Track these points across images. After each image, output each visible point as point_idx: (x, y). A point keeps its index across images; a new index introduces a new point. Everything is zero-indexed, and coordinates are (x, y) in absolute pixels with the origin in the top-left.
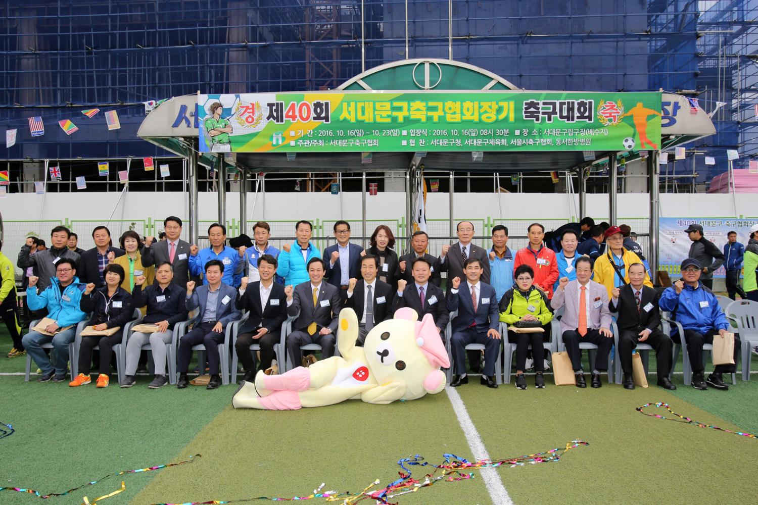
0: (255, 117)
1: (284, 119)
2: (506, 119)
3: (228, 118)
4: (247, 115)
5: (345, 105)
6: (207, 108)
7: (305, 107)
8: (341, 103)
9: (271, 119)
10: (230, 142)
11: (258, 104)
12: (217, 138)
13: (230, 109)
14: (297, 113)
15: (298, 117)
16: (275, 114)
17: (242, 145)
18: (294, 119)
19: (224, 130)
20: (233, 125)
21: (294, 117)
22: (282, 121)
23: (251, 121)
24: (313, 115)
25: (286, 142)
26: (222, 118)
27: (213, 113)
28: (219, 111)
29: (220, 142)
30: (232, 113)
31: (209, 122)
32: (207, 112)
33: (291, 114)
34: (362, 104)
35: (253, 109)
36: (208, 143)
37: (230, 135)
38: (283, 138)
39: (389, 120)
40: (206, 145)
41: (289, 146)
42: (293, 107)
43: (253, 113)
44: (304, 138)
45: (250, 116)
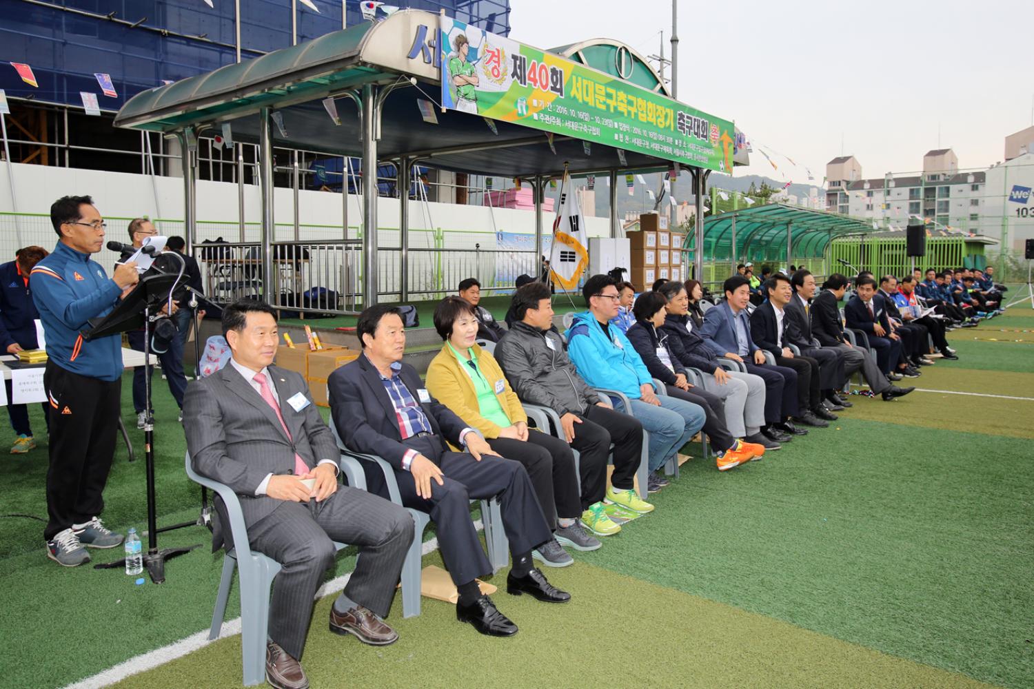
0: (501, 71)
1: (527, 81)
2: (670, 126)
3: (474, 62)
4: (493, 64)
5: (574, 77)
6: (452, 39)
7: (543, 70)
8: (571, 77)
9: (515, 77)
10: (476, 100)
11: (504, 52)
12: (463, 90)
13: (476, 50)
14: (537, 78)
15: (538, 84)
16: (518, 71)
17: (489, 107)
18: (535, 85)
19: (471, 80)
20: (479, 75)
21: (534, 81)
22: (525, 84)
23: (497, 75)
24: (551, 84)
25: (530, 113)
26: (469, 61)
27: (459, 51)
28: (465, 49)
29: (465, 96)
30: (479, 57)
31: (453, 62)
32: (453, 47)
33: (532, 76)
34: (585, 82)
35: (498, 56)
36: (453, 96)
37: (476, 88)
38: (527, 107)
39: (603, 107)
40: (450, 97)
41: (531, 118)
42: (533, 68)
43: (498, 62)
44: (545, 111)
45: (495, 67)
